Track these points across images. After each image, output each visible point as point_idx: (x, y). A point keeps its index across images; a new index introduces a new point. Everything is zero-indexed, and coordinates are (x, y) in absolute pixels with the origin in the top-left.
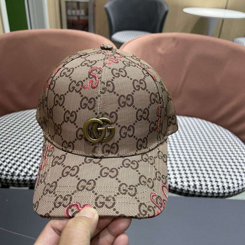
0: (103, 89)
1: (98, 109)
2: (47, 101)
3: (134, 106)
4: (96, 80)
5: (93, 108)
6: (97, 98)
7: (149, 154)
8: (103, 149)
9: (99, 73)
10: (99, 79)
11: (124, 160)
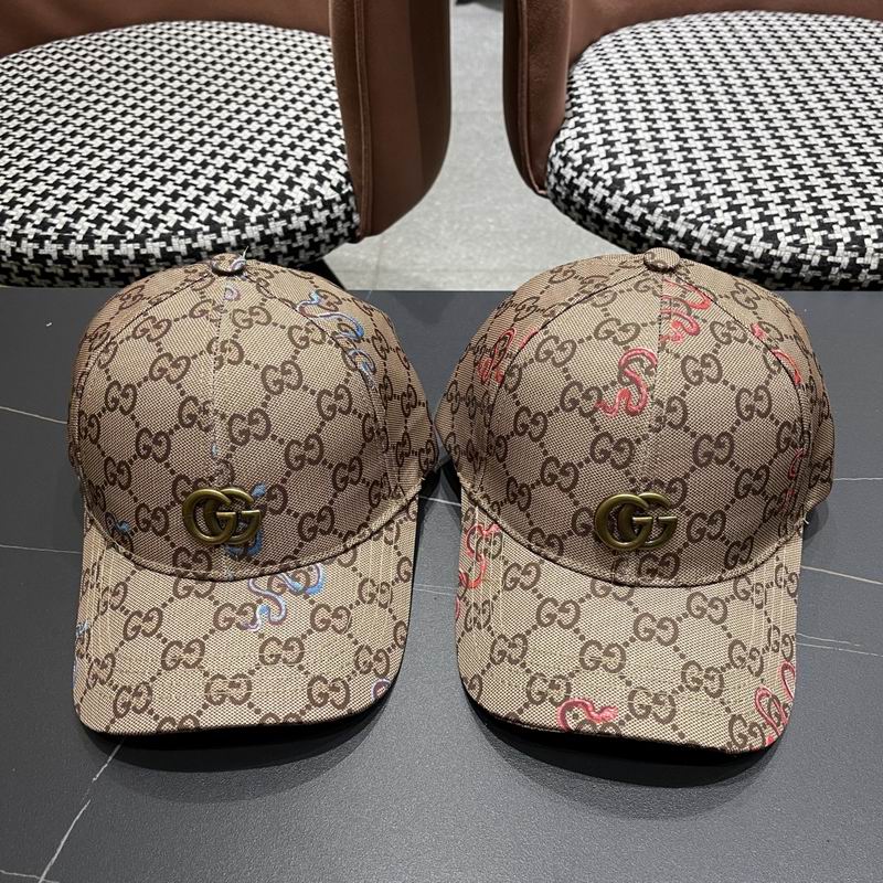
0: (657, 421)
1: (639, 469)
3: (732, 464)
4: (640, 393)
5: (626, 464)
6: (638, 441)
7: (754, 577)
8: (640, 566)
10: (648, 390)
11: (692, 597)
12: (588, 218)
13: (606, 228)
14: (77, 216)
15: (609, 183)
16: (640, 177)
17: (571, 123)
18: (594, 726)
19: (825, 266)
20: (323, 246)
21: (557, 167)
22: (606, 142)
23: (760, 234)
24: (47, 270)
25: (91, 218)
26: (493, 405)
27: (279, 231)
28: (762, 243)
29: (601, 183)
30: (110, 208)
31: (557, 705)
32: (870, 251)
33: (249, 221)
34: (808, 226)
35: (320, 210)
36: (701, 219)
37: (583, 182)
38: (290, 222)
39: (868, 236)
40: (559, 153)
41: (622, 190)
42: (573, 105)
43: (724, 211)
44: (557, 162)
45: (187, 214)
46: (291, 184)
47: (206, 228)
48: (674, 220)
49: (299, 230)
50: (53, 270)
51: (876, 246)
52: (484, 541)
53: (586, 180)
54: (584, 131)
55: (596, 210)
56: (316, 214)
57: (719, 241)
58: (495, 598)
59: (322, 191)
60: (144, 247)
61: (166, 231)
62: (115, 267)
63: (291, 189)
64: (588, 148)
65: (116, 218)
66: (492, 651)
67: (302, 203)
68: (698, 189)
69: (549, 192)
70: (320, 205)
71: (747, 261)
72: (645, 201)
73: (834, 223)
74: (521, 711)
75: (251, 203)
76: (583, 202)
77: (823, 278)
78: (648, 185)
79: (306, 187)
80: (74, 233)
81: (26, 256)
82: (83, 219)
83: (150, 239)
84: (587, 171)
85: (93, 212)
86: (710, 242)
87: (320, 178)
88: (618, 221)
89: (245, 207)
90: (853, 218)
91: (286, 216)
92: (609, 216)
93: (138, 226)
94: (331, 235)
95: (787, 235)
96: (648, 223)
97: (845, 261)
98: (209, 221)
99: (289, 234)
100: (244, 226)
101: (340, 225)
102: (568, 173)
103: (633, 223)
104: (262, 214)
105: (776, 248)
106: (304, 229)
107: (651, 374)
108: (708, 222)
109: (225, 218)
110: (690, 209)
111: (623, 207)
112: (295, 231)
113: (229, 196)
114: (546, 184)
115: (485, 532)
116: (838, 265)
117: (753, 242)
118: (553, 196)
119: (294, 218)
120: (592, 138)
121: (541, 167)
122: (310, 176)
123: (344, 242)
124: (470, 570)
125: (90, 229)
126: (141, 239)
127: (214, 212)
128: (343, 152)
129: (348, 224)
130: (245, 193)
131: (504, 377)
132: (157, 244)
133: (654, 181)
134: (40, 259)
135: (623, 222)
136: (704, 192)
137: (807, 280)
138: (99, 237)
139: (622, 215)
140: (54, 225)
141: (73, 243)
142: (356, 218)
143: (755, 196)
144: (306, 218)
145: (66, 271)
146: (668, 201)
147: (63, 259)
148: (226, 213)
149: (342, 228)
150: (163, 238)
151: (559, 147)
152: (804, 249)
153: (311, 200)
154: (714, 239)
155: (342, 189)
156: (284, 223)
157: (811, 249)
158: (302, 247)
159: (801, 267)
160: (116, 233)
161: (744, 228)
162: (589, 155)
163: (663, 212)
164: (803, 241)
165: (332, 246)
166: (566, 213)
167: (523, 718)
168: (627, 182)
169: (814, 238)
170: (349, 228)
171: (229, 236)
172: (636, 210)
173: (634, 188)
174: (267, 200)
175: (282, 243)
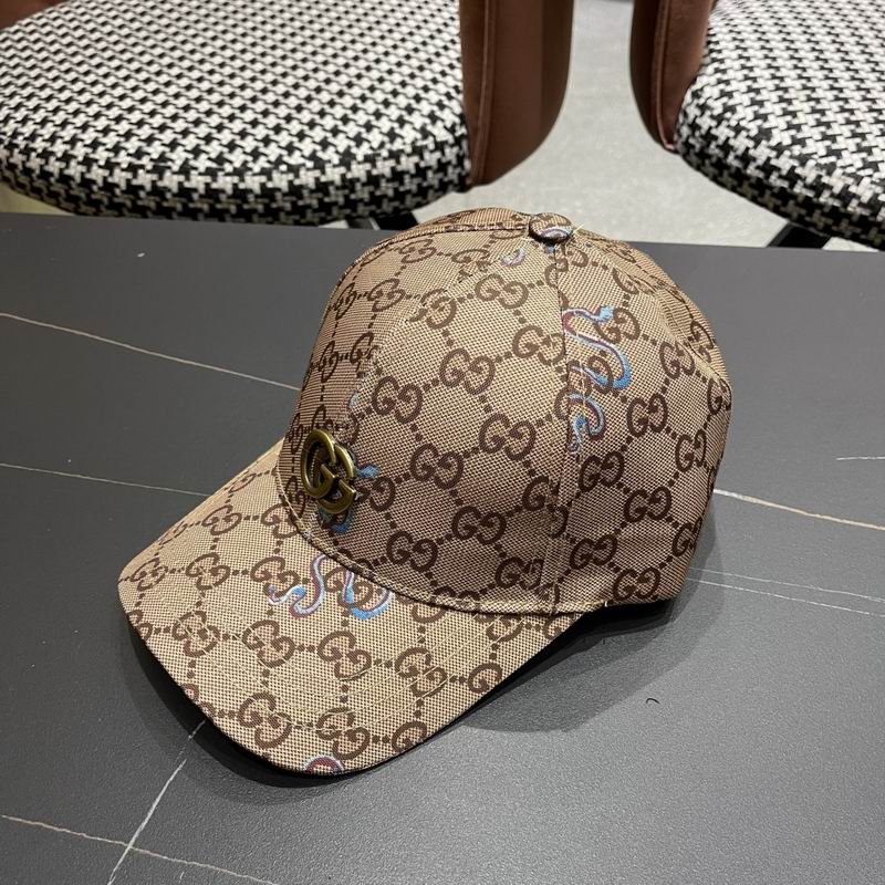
12: (726, 173)
13: (746, 184)
14: (173, 145)
15: (754, 132)
16: (790, 127)
17: (710, 69)
20: (431, 192)
21: (691, 117)
22: (750, 89)
24: (140, 203)
25: (189, 148)
27: (387, 172)
29: (744, 133)
30: (208, 139)
33: (355, 158)
35: (432, 152)
36: (862, 173)
37: (723, 132)
38: (398, 162)
40: (696, 101)
41: (768, 139)
42: (712, 51)
44: (693, 111)
45: (290, 149)
46: (401, 122)
47: (310, 164)
48: (829, 174)
49: (407, 172)
50: (145, 203)
53: (727, 130)
54: (725, 77)
55: (736, 164)
56: (427, 155)
59: (435, 131)
60: (242, 180)
61: (267, 165)
62: (211, 201)
63: (401, 127)
64: (730, 95)
65: (214, 149)
67: (413, 143)
68: (858, 140)
69: (679, 146)
70: (432, 146)
72: (796, 153)
75: (359, 140)
76: (721, 155)
78: (800, 136)
79: (418, 126)
80: (170, 163)
81: (117, 186)
82: (180, 149)
83: (250, 173)
84: (728, 120)
85: (191, 142)
86: (871, 200)
87: (433, 118)
88: (761, 175)
89: (352, 144)
91: (395, 155)
92: (751, 170)
93: (237, 158)
94: (441, 181)
96: (799, 177)
98: (313, 157)
99: (397, 176)
100: (350, 164)
101: (450, 170)
102: (706, 122)
103: (780, 177)
104: (370, 152)
106: (413, 171)
108: (870, 176)
109: (330, 155)
110: (848, 162)
111: (769, 159)
112: (403, 173)
113: (335, 132)
114: (676, 137)
118: (683, 151)
119: (403, 159)
120: (734, 86)
121: (672, 118)
122: (422, 115)
123: (452, 190)
125: (187, 160)
126: (240, 172)
127: (318, 148)
128: (458, 92)
129: (458, 170)
130: (352, 129)
132: (257, 178)
133: (806, 132)
134: (132, 189)
135: (768, 177)
136: (865, 144)
138: (196, 169)
139: (768, 168)
140: (149, 154)
141: (168, 174)
142: (467, 164)
144: (415, 159)
145: (159, 204)
146: (823, 152)
147: (157, 191)
148: (331, 149)
149: (452, 174)
150: (264, 172)
151: (696, 95)
153: (423, 140)
154: (876, 195)
155: (456, 131)
156: (392, 163)
158: (409, 192)
160: (214, 165)
162: (731, 103)
163: (818, 165)
165: (440, 193)
166: (698, 168)
168: (774, 132)
170: (459, 175)
171: (333, 174)
172: (785, 163)
173: (782, 138)
174: (375, 138)
175: (390, 185)
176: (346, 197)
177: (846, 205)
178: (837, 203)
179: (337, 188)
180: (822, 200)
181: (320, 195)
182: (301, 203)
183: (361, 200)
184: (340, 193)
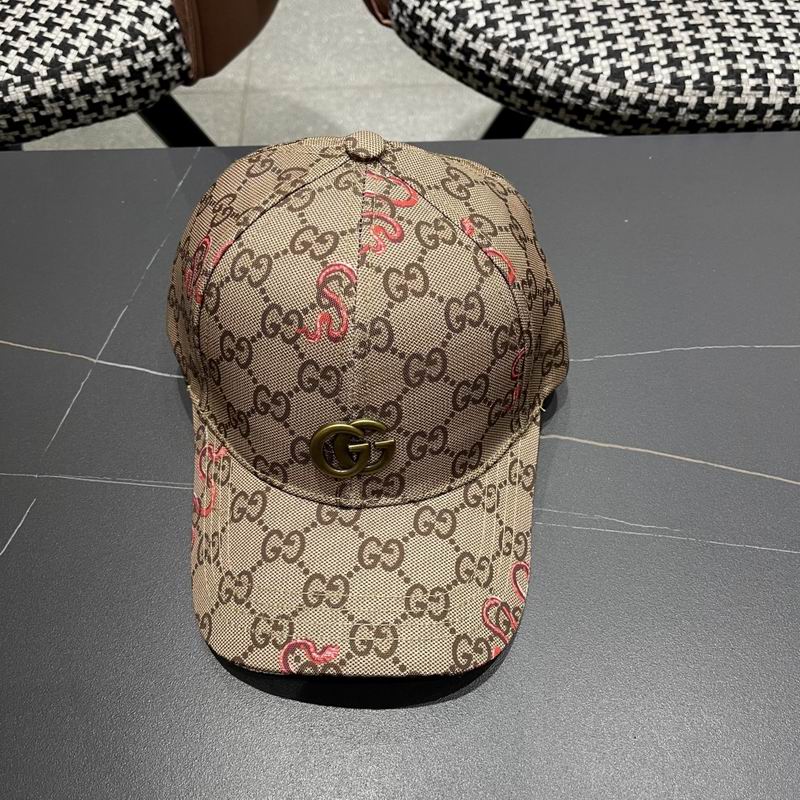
0: (360, 346)
1: (349, 396)
2: (199, 336)
4: (341, 317)
5: (335, 393)
6: (344, 369)
9: (347, 293)
10: (348, 313)
12: (433, 53)
13: (451, 65)
15: (452, 14)
16: (484, 7)
18: (315, 668)
19: (672, 107)
20: (153, 94)
23: (607, 73)
26: (198, 326)
27: (100, 78)
28: (609, 83)
29: (444, 15)
31: (279, 647)
32: (718, 89)
33: (64, 68)
34: (657, 63)
35: (144, 52)
36: (547, 56)
37: (425, 13)
38: (110, 67)
39: (717, 73)
41: (465, 22)
43: (571, 46)
46: (108, 22)
47: (17, 79)
48: (519, 57)
49: (122, 76)
51: (725, 83)
52: (213, 465)
53: (429, 11)
55: (439, 45)
56: (139, 57)
57: (566, 81)
58: (223, 530)
59: (144, 30)
63: (108, 28)
66: (220, 590)
67: (122, 45)
68: (545, 20)
69: (393, 22)
70: (143, 47)
71: (594, 103)
72: (490, 36)
73: (683, 59)
74: (245, 655)
75: (65, 47)
77: (670, 120)
78: (493, 17)
79: (125, 26)
86: (556, 83)
87: (141, 15)
88: (462, 58)
89: (59, 52)
90: (703, 52)
91: (106, 60)
92: (453, 52)
94: (161, 80)
95: (635, 72)
96: (493, 60)
97: (692, 101)
98: (19, 71)
99: (112, 81)
100: (60, 75)
101: (168, 67)
103: (478, 60)
104: (79, 60)
105: (623, 87)
106: (128, 75)
107: (350, 294)
108: (554, 59)
109: (36, 67)
110: (536, 44)
111: (467, 42)
112: (117, 78)
113: (40, 40)
114: (390, 14)
115: (214, 455)
116: (685, 105)
117: (600, 81)
118: (396, 27)
119: (115, 63)
122: (129, 13)
123: (176, 86)
124: (202, 496)
127: (24, 60)
129: (178, 66)
130: (57, 36)
131: (203, 297)
133: (499, 12)
135: (468, 60)
136: (551, 24)
137: (654, 122)
139: (467, 51)
142: (187, 58)
143: (604, 28)
144: (128, 62)
146: (513, 35)
148: (38, 60)
149: (171, 71)
152: (652, 88)
153: (132, 41)
154: (560, 78)
155: (167, 27)
156: (104, 69)
157: (659, 88)
158: (128, 95)
159: (648, 108)
161: (591, 65)
163: (508, 48)
164: (651, 80)
165: (163, 91)
166: (411, 45)
167: (248, 662)
168: (471, 13)
169: (662, 75)
170: (180, 70)
171: (44, 87)
172: (481, 46)
173: (478, 20)
174: (82, 43)
175: (105, 91)
176: (63, 108)
177: (536, 88)
178: (528, 86)
179: (51, 101)
180: (515, 82)
181: (35, 110)
182: (16, 119)
183: (80, 109)
184: (55, 105)
